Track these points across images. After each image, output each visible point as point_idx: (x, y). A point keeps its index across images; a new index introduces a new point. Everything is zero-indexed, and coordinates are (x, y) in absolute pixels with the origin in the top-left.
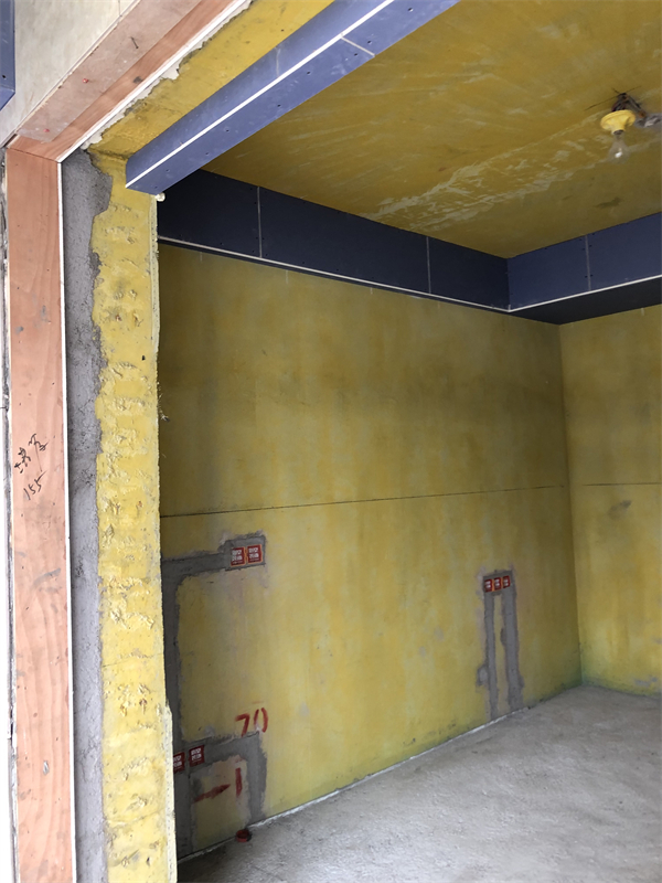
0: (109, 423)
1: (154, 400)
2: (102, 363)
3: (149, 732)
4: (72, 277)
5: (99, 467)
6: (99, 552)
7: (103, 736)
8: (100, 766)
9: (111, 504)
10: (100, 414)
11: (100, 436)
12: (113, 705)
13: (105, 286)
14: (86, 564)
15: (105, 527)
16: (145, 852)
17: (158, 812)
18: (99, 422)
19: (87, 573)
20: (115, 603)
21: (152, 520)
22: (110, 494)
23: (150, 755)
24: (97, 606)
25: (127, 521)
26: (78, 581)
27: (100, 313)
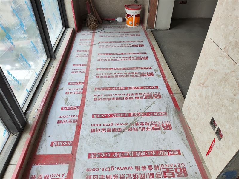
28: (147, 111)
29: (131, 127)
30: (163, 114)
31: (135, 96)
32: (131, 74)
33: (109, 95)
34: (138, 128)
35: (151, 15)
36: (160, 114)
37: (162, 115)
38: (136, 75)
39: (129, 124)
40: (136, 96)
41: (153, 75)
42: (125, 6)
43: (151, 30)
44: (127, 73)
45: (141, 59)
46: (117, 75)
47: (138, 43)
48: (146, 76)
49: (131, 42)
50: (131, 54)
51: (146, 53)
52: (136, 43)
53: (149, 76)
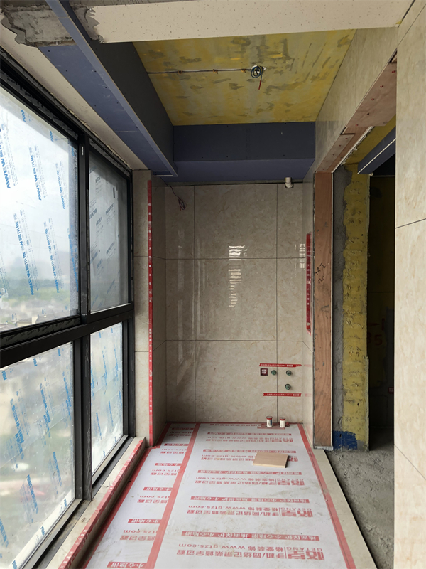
0: (349, 259)
1: (366, 250)
2: (346, 238)
3: (360, 363)
4: (336, 211)
5: (344, 274)
6: (343, 301)
7: (343, 360)
8: (342, 369)
9: (348, 286)
10: (345, 255)
11: (344, 263)
12: (347, 351)
13: (348, 212)
14: (338, 305)
15: (345, 293)
16: (357, 401)
17: (362, 390)
18: (344, 259)
19: (339, 308)
20: (348, 319)
21: (364, 292)
22: (348, 282)
23: (360, 371)
24: (342, 319)
25: (354, 292)
26: (336, 310)
27: (346, 221)
32: (266, 551)
38: (277, 553)
41: (321, 556)
42: (265, 395)
43: (325, 448)
44: (256, 548)
45: (295, 515)
46: (230, 550)
47: (291, 477)
48: (303, 557)
49: (275, 473)
50: (271, 500)
51: (307, 501)
52: (286, 477)
53: (311, 558)
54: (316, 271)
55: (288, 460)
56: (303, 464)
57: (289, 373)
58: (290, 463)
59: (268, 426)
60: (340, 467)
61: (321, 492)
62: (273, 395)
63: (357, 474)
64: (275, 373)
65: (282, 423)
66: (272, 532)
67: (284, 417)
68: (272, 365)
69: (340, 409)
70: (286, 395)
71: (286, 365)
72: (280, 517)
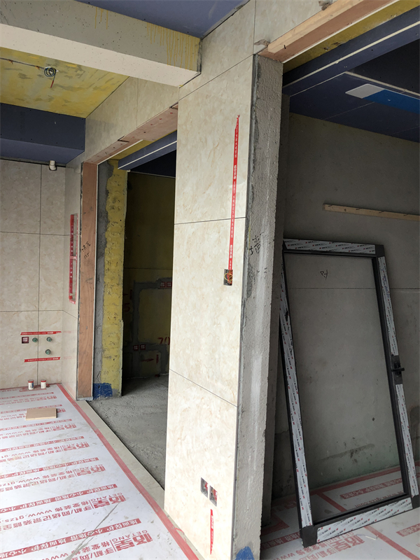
0: (109, 239)
1: (123, 233)
2: (108, 222)
3: (116, 326)
4: (100, 198)
5: (106, 252)
6: (104, 275)
7: (103, 324)
8: (102, 331)
9: (108, 262)
10: (106, 236)
11: (106, 243)
12: (106, 316)
13: (110, 200)
14: (100, 278)
15: (106, 268)
16: (113, 357)
17: (118, 348)
18: (106, 239)
19: (101, 280)
20: (108, 289)
21: (121, 267)
22: (109, 259)
23: (116, 332)
24: (103, 289)
25: (113, 267)
26: (98, 282)
27: (108, 207)
28: (104, 525)
29: (75, 556)
30: (133, 522)
31: (73, 508)
32: (58, 476)
33: (17, 519)
34: (90, 556)
35: (82, 371)
36: (127, 524)
37: (132, 525)
38: (68, 474)
39: (70, 554)
40: (76, 508)
41: (103, 469)
42: (26, 361)
43: (86, 399)
44: (49, 476)
45: (75, 448)
46: (27, 482)
47: (64, 424)
48: (89, 472)
49: (48, 423)
50: (51, 443)
51: (82, 437)
52: (59, 424)
53: (95, 472)
54: (82, 248)
55: (57, 412)
56: (70, 413)
57: (50, 340)
58: (59, 414)
59: (30, 388)
60: (101, 410)
61: (91, 429)
62: (34, 360)
63: (116, 414)
64: (36, 340)
65: (43, 385)
66: (60, 462)
67: (45, 379)
68: (33, 333)
69: (100, 365)
70: (46, 359)
71: (46, 333)
72: (63, 453)
